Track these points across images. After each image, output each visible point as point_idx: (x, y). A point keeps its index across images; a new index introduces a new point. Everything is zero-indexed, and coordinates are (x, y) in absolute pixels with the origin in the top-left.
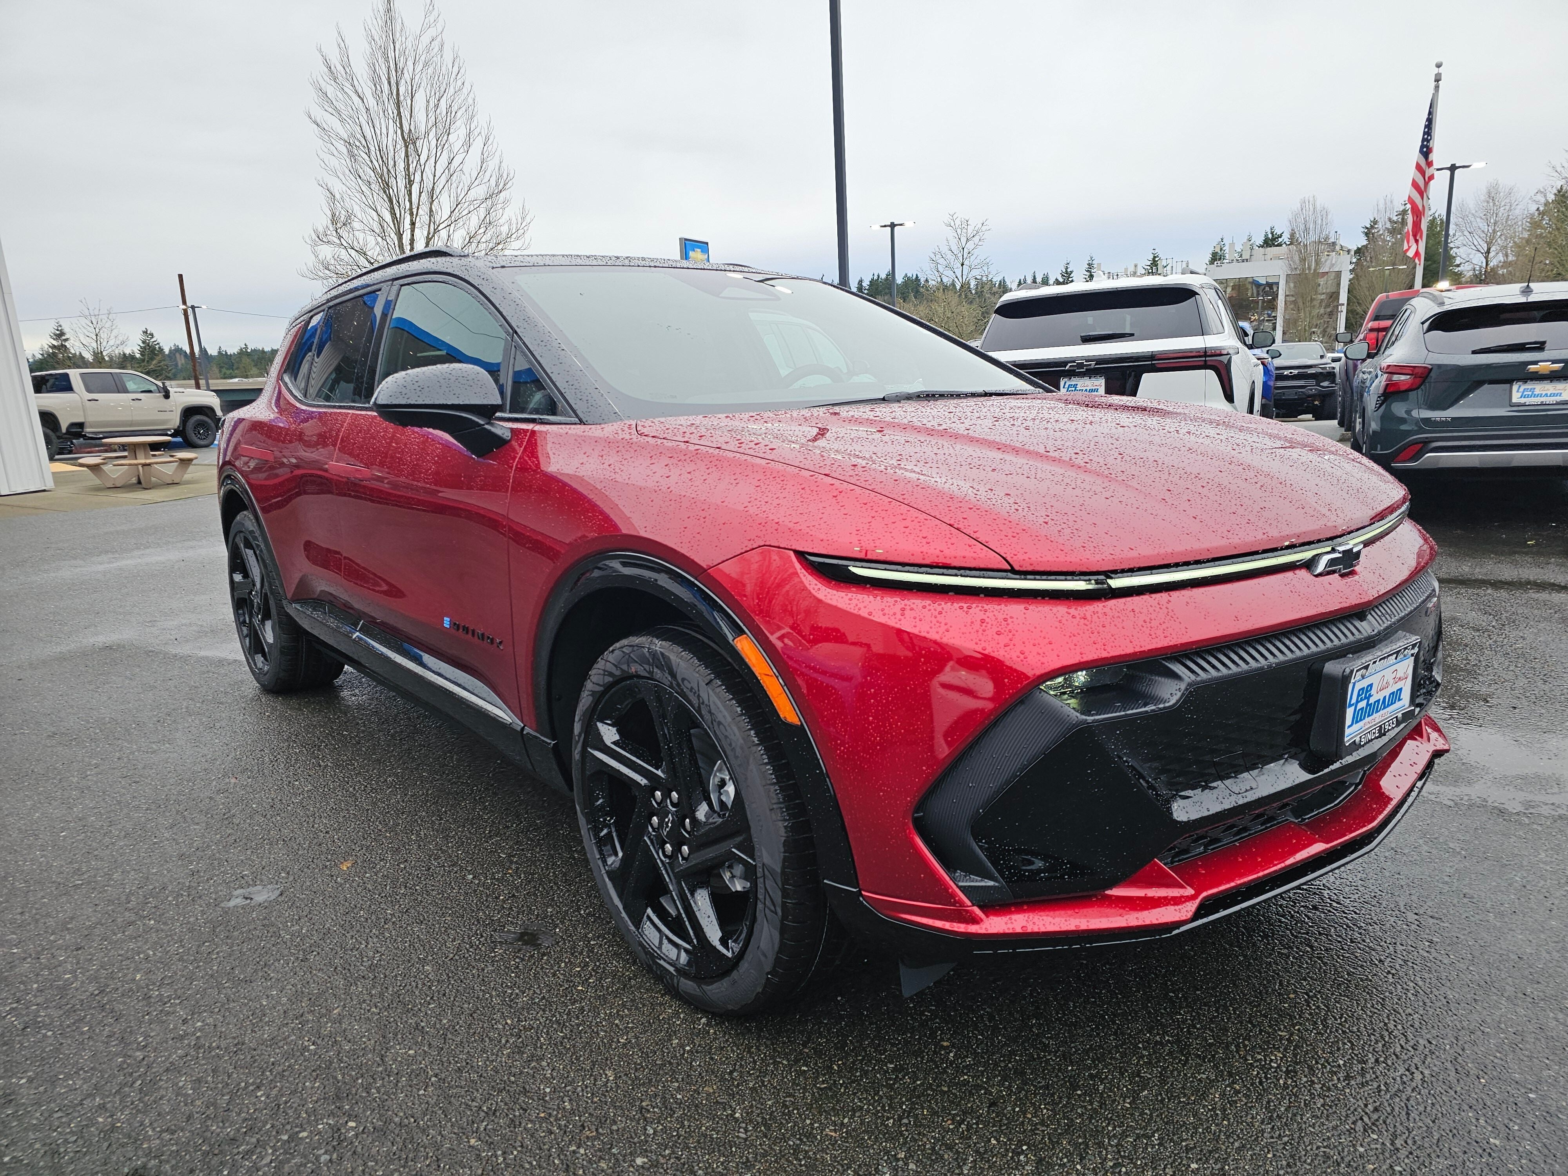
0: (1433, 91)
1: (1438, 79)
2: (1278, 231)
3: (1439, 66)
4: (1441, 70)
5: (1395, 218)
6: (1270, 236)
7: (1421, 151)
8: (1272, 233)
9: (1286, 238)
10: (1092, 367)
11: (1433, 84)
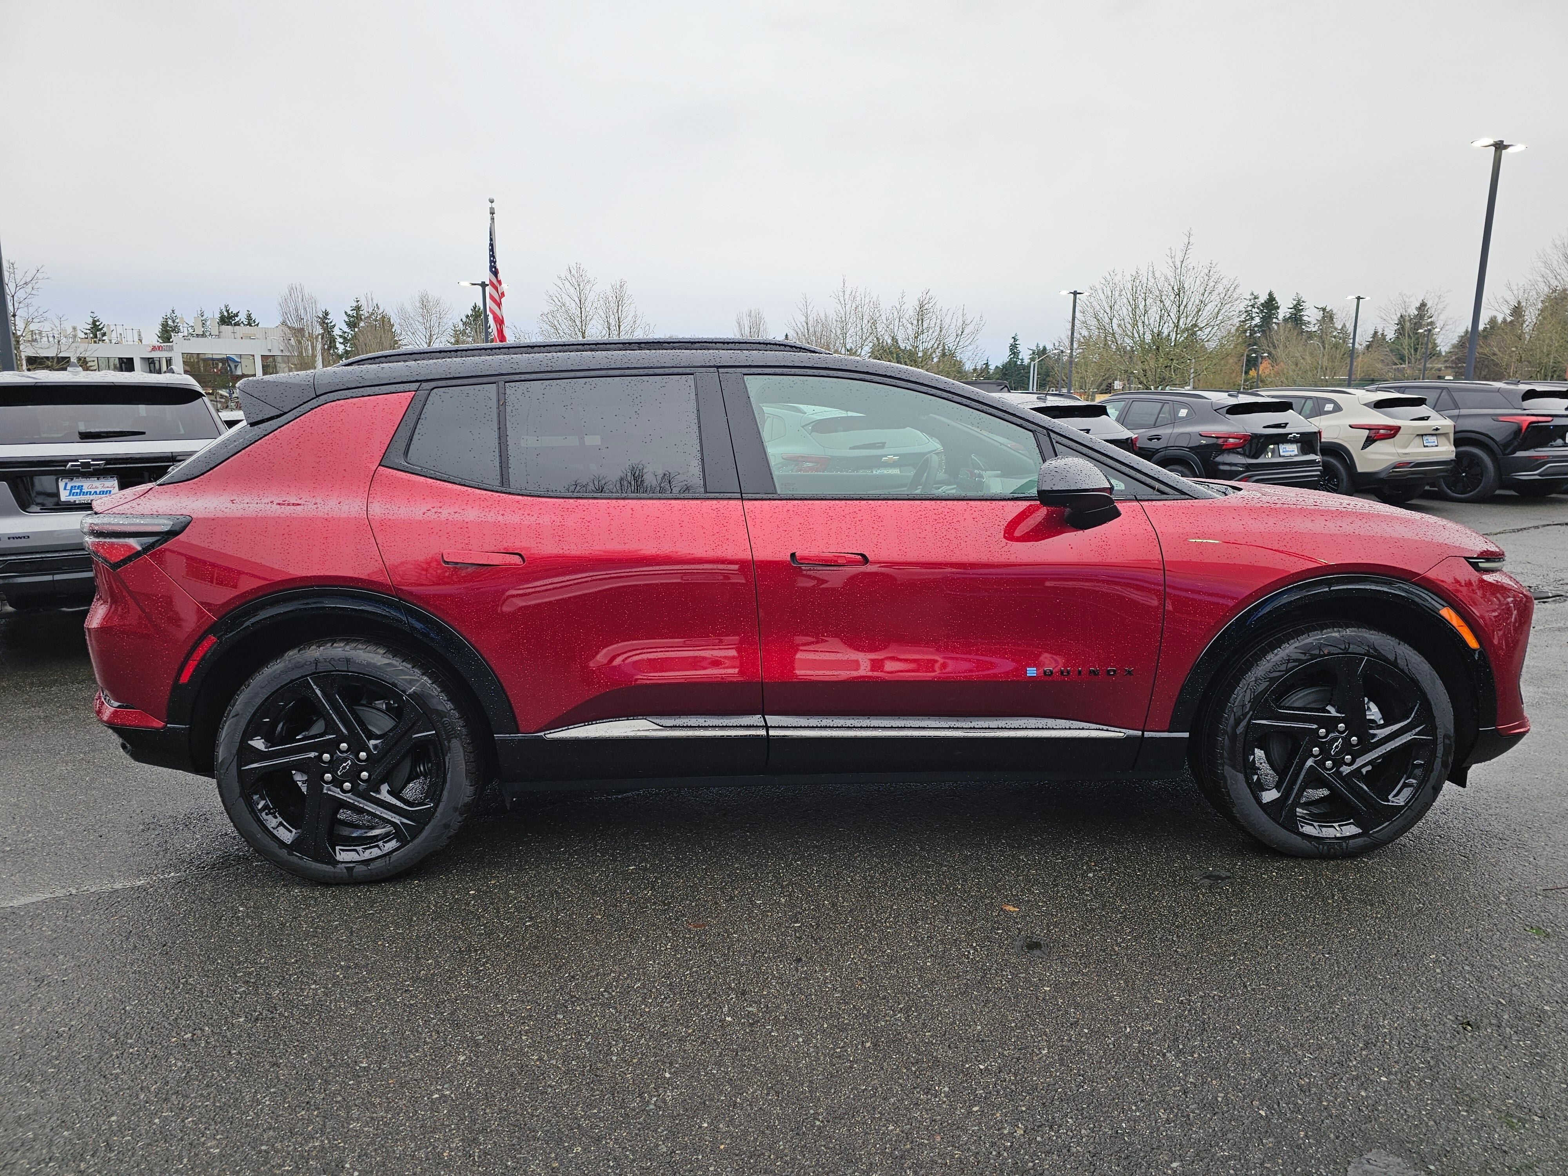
0: (490, 222)
1: (492, 213)
2: (233, 310)
3: (492, 201)
4: (494, 205)
5: (351, 313)
6: (226, 314)
7: (491, 270)
8: (227, 311)
9: (242, 317)
10: (102, 467)
11: (489, 216)
